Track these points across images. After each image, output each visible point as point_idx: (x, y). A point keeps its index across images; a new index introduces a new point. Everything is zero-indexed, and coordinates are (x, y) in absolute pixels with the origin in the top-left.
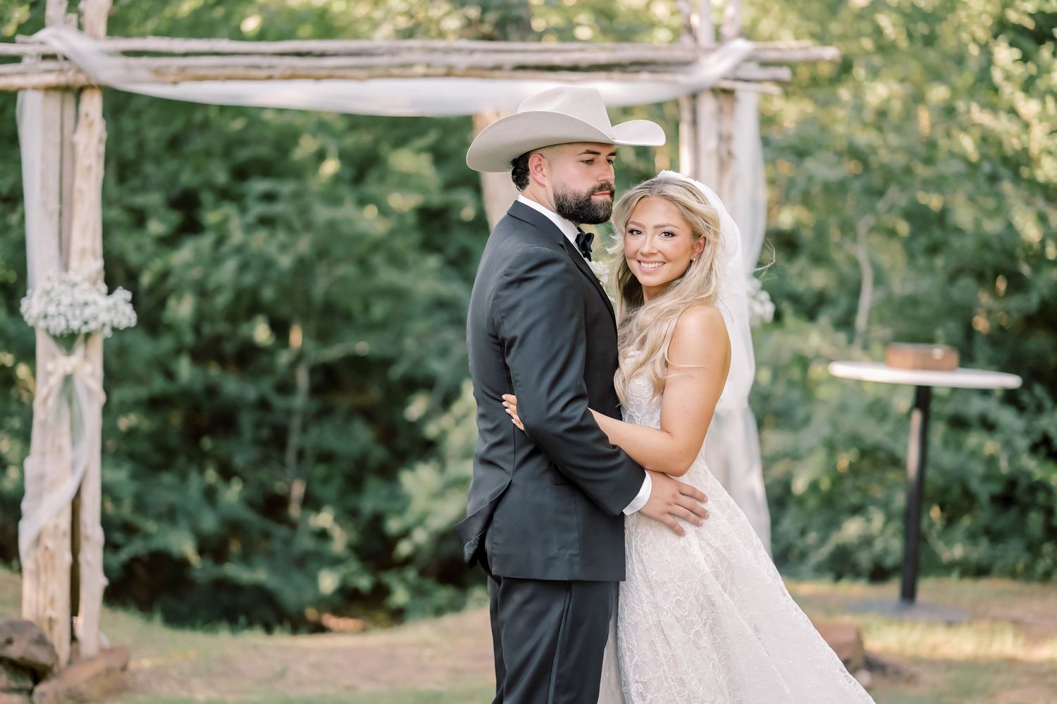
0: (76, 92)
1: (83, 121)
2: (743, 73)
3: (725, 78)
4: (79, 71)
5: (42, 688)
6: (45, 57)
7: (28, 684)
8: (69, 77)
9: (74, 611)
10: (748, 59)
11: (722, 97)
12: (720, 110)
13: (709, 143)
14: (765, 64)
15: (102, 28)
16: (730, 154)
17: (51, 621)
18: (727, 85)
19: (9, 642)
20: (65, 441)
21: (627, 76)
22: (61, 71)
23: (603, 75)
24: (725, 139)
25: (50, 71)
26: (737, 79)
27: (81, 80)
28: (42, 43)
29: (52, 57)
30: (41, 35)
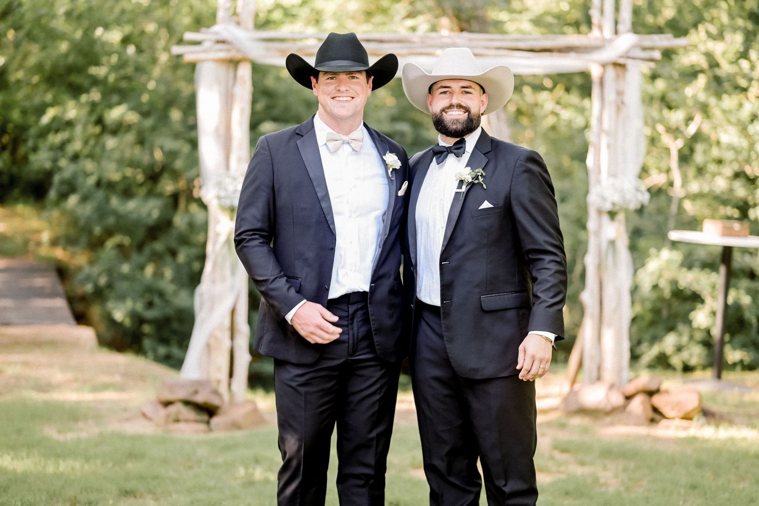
0: (234, 63)
1: (239, 81)
2: (632, 54)
3: (621, 57)
4: (238, 50)
5: (215, 420)
6: (218, 42)
7: (205, 417)
8: (233, 54)
9: (231, 374)
10: (634, 46)
11: (619, 69)
12: (618, 76)
13: (611, 96)
14: (644, 49)
15: (250, 24)
16: (623, 103)
17: (219, 382)
18: (621, 61)
19: (196, 392)
20: (228, 272)
21: (562, 54)
22: (228, 50)
23: (547, 54)
24: (620, 93)
25: (221, 50)
26: (629, 57)
27: (238, 56)
28: (216, 33)
29: (223, 42)
30: (216, 28)
